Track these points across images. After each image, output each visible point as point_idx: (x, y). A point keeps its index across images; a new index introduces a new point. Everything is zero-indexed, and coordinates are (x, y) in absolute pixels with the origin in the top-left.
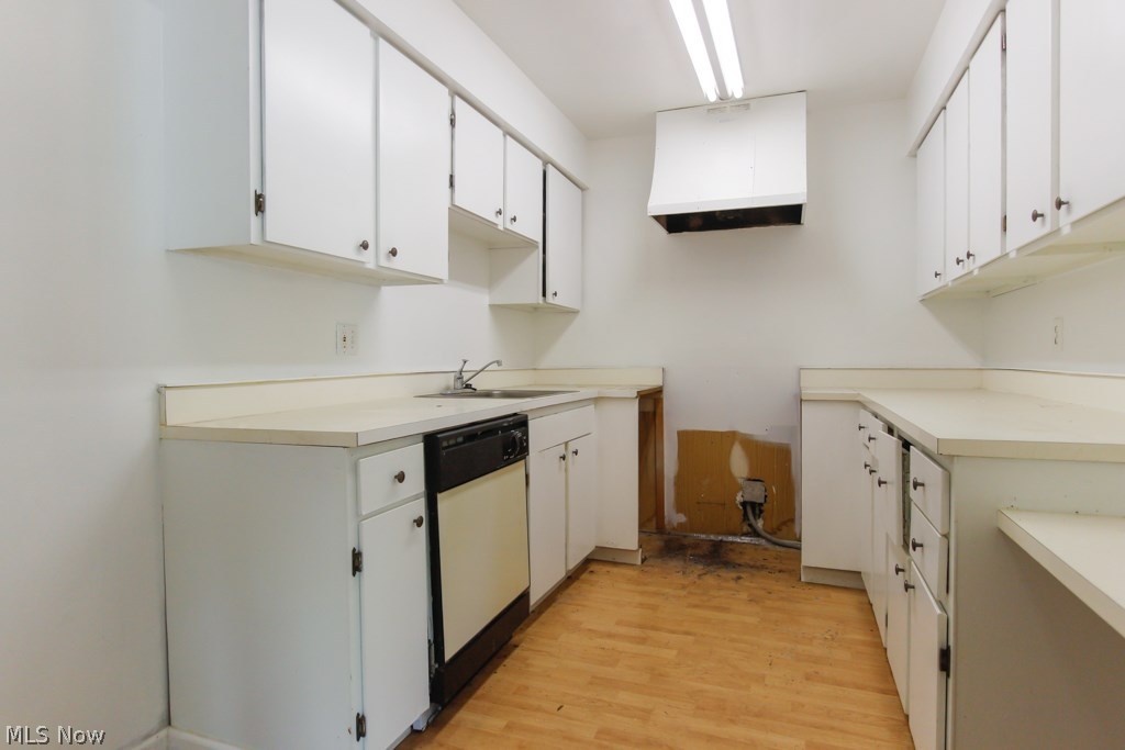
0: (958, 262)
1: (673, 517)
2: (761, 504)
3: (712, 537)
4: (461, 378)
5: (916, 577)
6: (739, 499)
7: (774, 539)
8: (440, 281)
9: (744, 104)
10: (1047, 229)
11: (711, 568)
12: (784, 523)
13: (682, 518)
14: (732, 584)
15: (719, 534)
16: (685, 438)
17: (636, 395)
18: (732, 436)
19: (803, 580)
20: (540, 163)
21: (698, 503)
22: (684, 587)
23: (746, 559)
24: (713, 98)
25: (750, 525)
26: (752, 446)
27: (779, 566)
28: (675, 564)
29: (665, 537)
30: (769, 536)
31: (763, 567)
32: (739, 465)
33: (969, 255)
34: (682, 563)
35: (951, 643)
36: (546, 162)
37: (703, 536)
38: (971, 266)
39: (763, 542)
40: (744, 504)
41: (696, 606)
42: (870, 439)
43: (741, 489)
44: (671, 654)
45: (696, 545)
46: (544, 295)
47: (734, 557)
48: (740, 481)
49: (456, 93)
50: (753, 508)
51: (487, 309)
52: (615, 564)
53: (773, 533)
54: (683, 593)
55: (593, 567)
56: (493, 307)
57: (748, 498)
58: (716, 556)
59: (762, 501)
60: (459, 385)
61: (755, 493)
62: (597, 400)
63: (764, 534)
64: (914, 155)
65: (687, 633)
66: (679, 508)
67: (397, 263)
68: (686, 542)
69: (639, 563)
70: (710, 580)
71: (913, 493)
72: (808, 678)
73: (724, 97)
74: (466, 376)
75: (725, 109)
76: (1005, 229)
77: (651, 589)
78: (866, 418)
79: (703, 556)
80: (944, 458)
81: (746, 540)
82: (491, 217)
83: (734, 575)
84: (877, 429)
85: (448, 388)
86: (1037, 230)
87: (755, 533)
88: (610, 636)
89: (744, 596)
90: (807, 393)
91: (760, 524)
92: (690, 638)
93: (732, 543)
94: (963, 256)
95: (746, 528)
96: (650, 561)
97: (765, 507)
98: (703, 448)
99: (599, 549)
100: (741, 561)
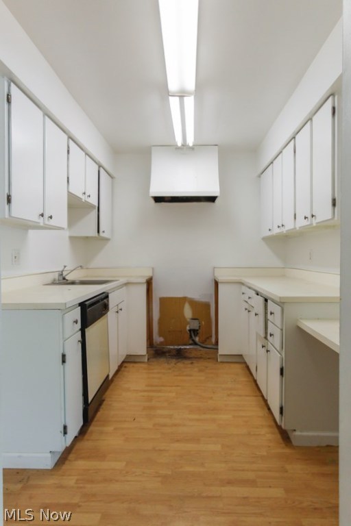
0: (279, 227)
1: (157, 339)
2: (197, 330)
3: (176, 347)
4: (62, 275)
5: (270, 347)
6: (188, 328)
7: (204, 345)
8: (63, 229)
9: (192, 148)
10: (308, 223)
11: (180, 360)
12: (208, 338)
13: (162, 339)
14: (190, 366)
15: (179, 345)
16: (163, 301)
17: (145, 281)
18: (184, 299)
19: (219, 360)
20: (97, 167)
21: (169, 332)
22: (170, 369)
23: (192, 355)
24: (179, 144)
25: (193, 340)
26: (193, 303)
27: (208, 357)
28: (162, 359)
29: (155, 349)
30: (202, 345)
31: (201, 358)
32: (188, 312)
33: (283, 226)
34: (165, 359)
35: (284, 365)
36: (100, 166)
37: (172, 347)
38: (284, 230)
39: (198, 347)
40: (190, 330)
41: (177, 376)
42: (249, 298)
43: (188, 323)
44: (174, 394)
45: (170, 351)
46: (98, 232)
47: (187, 355)
48: (188, 320)
49: (70, 138)
50: (194, 332)
51: (67, 239)
52: (135, 362)
53: (203, 343)
54: (170, 371)
55: (125, 365)
56: (71, 238)
57: (192, 328)
58: (179, 355)
59: (197, 328)
60: (61, 278)
61: (195, 325)
62: (127, 284)
63: (199, 344)
64: (259, 176)
65: (178, 386)
66: (161, 334)
67: (52, 222)
68: (165, 350)
69: (146, 360)
70: (180, 365)
71: (269, 317)
72: (228, 395)
73: (184, 145)
74: (65, 273)
75: (184, 149)
76: (295, 218)
77: (155, 371)
78: (244, 289)
79: (175, 356)
80: (281, 303)
81: (191, 347)
82: (80, 195)
83: (190, 362)
84: (253, 294)
85: (55, 280)
86: (306, 223)
87: (195, 343)
88: (145, 391)
89: (196, 369)
90: (220, 279)
91: (197, 339)
92: (179, 388)
93: (185, 349)
94: (281, 225)
95: (191, 342)
96: (151, 360)
97: (200, 331)
98: (171, 305)
99: (128, 356)
100: (191, 356)
